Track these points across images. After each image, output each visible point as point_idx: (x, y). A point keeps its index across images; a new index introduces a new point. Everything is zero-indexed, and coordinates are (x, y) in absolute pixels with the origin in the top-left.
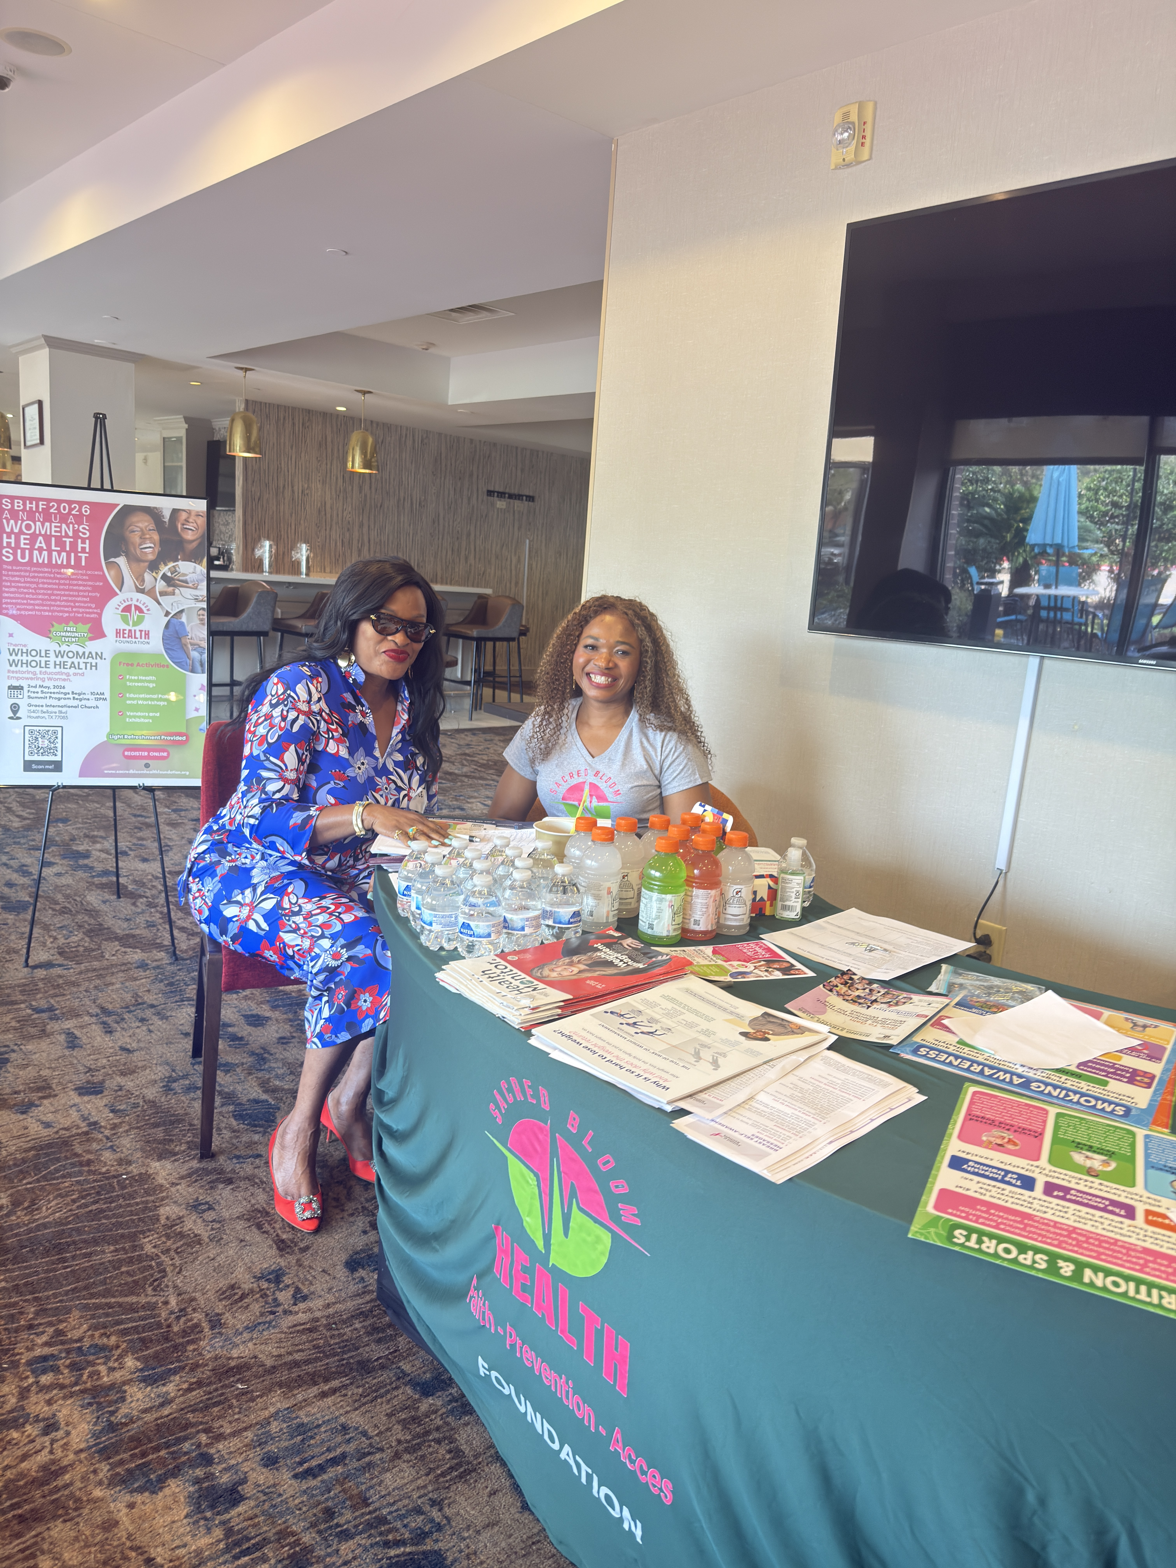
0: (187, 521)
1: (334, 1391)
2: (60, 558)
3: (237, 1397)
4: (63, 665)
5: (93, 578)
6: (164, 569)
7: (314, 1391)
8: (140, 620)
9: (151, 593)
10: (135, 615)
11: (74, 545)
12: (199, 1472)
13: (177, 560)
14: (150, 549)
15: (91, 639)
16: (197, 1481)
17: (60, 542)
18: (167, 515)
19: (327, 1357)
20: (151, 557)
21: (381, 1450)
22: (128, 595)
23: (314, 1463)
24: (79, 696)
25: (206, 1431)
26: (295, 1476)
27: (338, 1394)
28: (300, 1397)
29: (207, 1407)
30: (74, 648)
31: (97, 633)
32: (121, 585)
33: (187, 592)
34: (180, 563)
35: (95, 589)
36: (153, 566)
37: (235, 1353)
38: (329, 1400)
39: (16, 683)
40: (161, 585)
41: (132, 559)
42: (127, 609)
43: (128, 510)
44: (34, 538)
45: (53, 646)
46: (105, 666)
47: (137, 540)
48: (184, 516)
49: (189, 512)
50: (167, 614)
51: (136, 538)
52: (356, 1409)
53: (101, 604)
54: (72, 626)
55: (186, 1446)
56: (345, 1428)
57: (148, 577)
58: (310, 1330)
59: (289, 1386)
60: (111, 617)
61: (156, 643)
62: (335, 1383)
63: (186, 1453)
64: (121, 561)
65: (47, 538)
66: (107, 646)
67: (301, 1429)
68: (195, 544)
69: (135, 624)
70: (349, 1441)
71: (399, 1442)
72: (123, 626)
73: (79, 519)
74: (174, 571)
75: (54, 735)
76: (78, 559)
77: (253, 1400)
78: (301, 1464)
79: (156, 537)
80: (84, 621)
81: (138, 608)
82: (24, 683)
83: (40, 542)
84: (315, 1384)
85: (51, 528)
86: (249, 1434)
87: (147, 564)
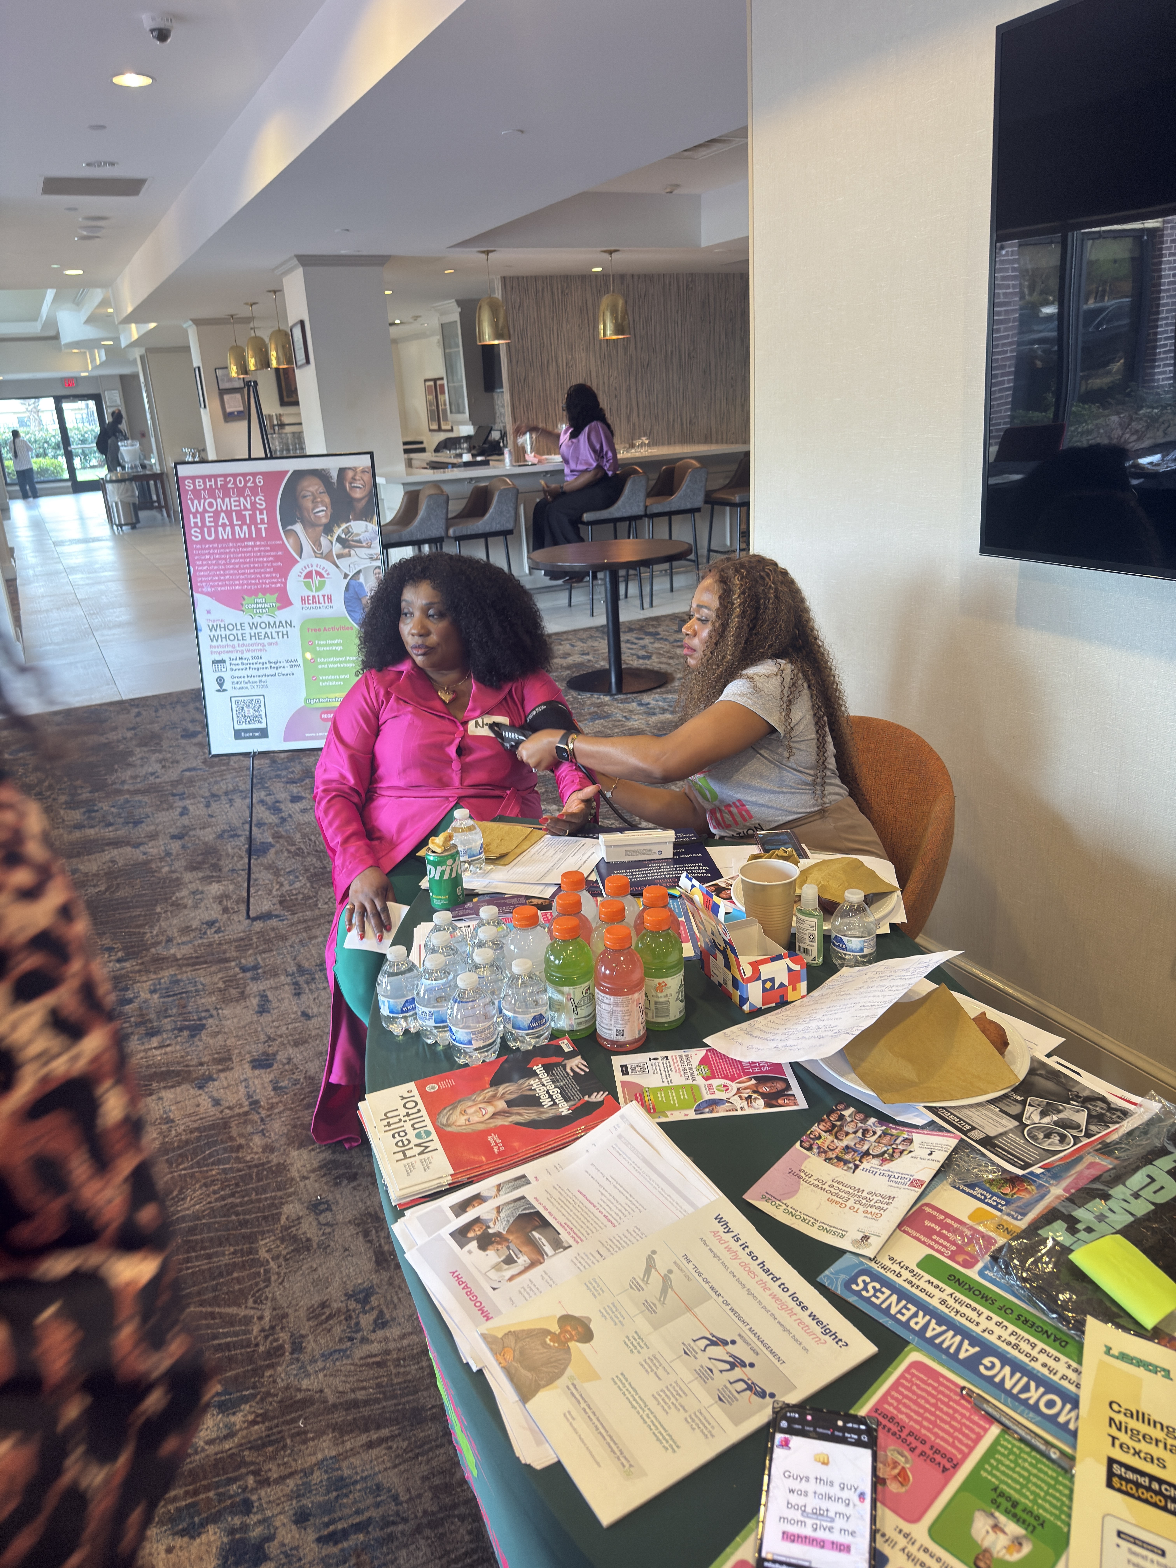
0: (354, 479)
1: (381, 1441)
2: (242, 532)
3: (293, 1436)
4: (257, 636)
5: (274, 548)
6: (338, 531)
7: (364, 1438)
8: (322, 585)
9: (328, 557)
10: (317, 580)
11: (253, 517)
12: (237, 1521)
13: (348, 521)
14: (322, 513)
15: (279, 608)
16: (232, 1531)
17: (241, 517)
19: (386, 1399)
20: (324, 521)
21: (405, 1520)
22: (308, 561)
23: (340, 1526)
24: (275, 664)
25: (256, 1473)
26: (319, 1540)
27: (384, 1445)
28: (348, 1445)
29: (264, 1445)
30: (265, 618)
31: (284, 602)
32: (300, 552)
34: (352, 523)
35: (277, 558)
36: (328, 530)
37: (305, 1384)
38: (374, 1452)
39: (218, 658)
40: (337, 548)
41: (308, 524)
42: (309, 575)
44: (217, 514)
45: (246, 619)
46: (295, 633)
47: (310, 505)
48: (350, 474)
50: (346, 576)
52: (395, 1466)
53: (284, 573)
54: (260, 598)
55: (234, 1488)
56: (379, 1487)
57: (324, 541)
58: (379, 1364)
59: (342, 1430)
60: (295, 585)
62: (385, 1432)
63: (231, 1497)
64: (298, 528)
65: (228, 513)
66: (295, 613)
67: (340, 1485)
68: (363, 503)
69: (317, 590)
70: (378, 1505)
71: (425, 1512)
72: (306, 593)
73: (254, 491)
75: (258, 703)
76: (258, 531)
77: (305, 1442)
78: (327, 1525)
79: (327, 499)
80: (272, 591)
81: (319, 574)
82: (225, 657)
83: (223, 519)
84: (367, 1430)
85: (231, 503)
86: (291, 1482)
87: (321, 528)
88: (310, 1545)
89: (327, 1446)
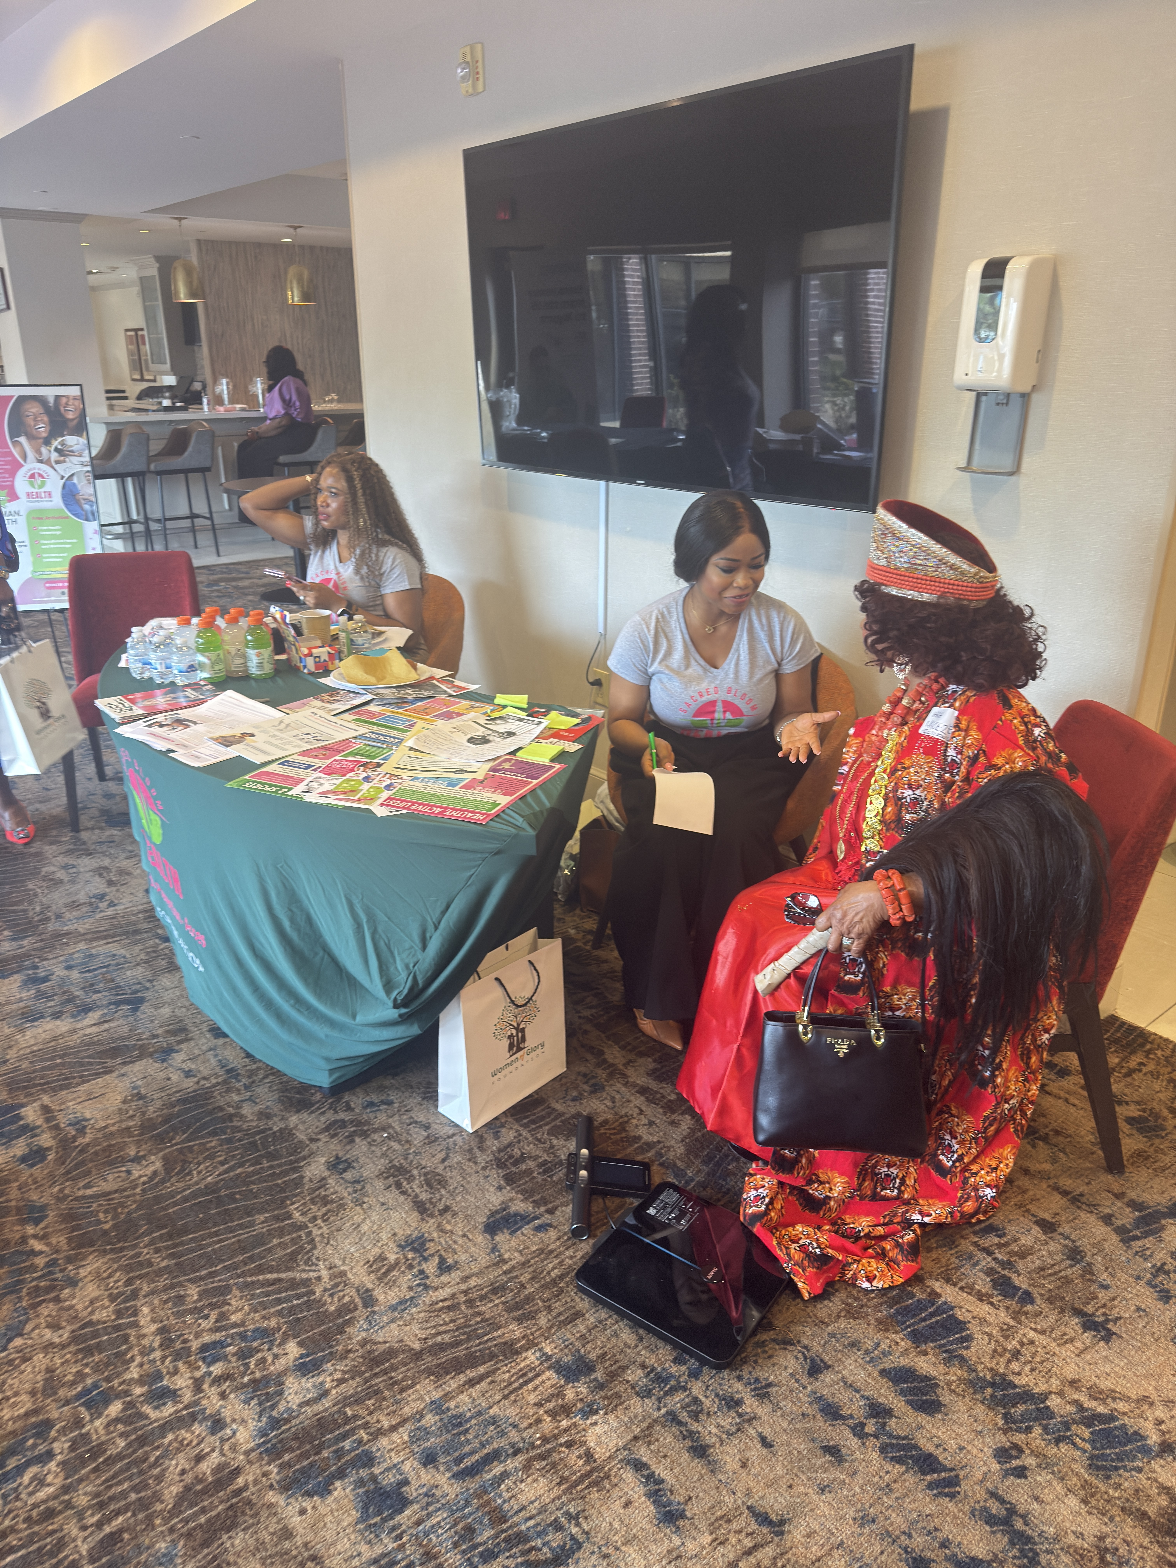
0: (67, 404)
3: (60, 945)
5: (3, 455)
6: (56, 443)
9: (48, 462)
10: (39, 480)
12: (30, 972)
14: (42, 429)
15: (10, 501)
16: (28, 975)
18: (51, 400)
20: (44, 435)
22: (31, 465)
23: (92, 968)
25: (39, 957)
26: (80, 972)
28: (94, 945)
29: (42, 949)
31: (13, 496)
32: (25, 458)
33: (75, 460)
34: (66, 437)
35: (7, 463)
36: (47, 442)
37: (65, 928)
38: (111, 945)
40: (54, 456)
41: (31, 437)
42: (32, 476)
43: (22, 399)
46: (23, 521)
48: (64, 400)
49: (67, 397)
50: (62, 477)
51: (30, 421)
52: (123, 948)
53: (13, 473)
55: (27, 963)
56: (114, 955)
57: (44, 450)
58: (113, 918)
59: (91, 940)
60: (21, 484)
61: (57, 501)
63: (25, 965)
66: (22, 505)
67: (91, 956)
68: (75, 422)
69: (40, 487)
70: (114, 960)
72: (31, 490)
74: (63, 444)
77: (67, 946)
78: (85, 968)
79: (46, 419)
81: (40, 475)
86: (61, 958)
87: (41, 441)
88: (75, 975)
89: (82, 946)
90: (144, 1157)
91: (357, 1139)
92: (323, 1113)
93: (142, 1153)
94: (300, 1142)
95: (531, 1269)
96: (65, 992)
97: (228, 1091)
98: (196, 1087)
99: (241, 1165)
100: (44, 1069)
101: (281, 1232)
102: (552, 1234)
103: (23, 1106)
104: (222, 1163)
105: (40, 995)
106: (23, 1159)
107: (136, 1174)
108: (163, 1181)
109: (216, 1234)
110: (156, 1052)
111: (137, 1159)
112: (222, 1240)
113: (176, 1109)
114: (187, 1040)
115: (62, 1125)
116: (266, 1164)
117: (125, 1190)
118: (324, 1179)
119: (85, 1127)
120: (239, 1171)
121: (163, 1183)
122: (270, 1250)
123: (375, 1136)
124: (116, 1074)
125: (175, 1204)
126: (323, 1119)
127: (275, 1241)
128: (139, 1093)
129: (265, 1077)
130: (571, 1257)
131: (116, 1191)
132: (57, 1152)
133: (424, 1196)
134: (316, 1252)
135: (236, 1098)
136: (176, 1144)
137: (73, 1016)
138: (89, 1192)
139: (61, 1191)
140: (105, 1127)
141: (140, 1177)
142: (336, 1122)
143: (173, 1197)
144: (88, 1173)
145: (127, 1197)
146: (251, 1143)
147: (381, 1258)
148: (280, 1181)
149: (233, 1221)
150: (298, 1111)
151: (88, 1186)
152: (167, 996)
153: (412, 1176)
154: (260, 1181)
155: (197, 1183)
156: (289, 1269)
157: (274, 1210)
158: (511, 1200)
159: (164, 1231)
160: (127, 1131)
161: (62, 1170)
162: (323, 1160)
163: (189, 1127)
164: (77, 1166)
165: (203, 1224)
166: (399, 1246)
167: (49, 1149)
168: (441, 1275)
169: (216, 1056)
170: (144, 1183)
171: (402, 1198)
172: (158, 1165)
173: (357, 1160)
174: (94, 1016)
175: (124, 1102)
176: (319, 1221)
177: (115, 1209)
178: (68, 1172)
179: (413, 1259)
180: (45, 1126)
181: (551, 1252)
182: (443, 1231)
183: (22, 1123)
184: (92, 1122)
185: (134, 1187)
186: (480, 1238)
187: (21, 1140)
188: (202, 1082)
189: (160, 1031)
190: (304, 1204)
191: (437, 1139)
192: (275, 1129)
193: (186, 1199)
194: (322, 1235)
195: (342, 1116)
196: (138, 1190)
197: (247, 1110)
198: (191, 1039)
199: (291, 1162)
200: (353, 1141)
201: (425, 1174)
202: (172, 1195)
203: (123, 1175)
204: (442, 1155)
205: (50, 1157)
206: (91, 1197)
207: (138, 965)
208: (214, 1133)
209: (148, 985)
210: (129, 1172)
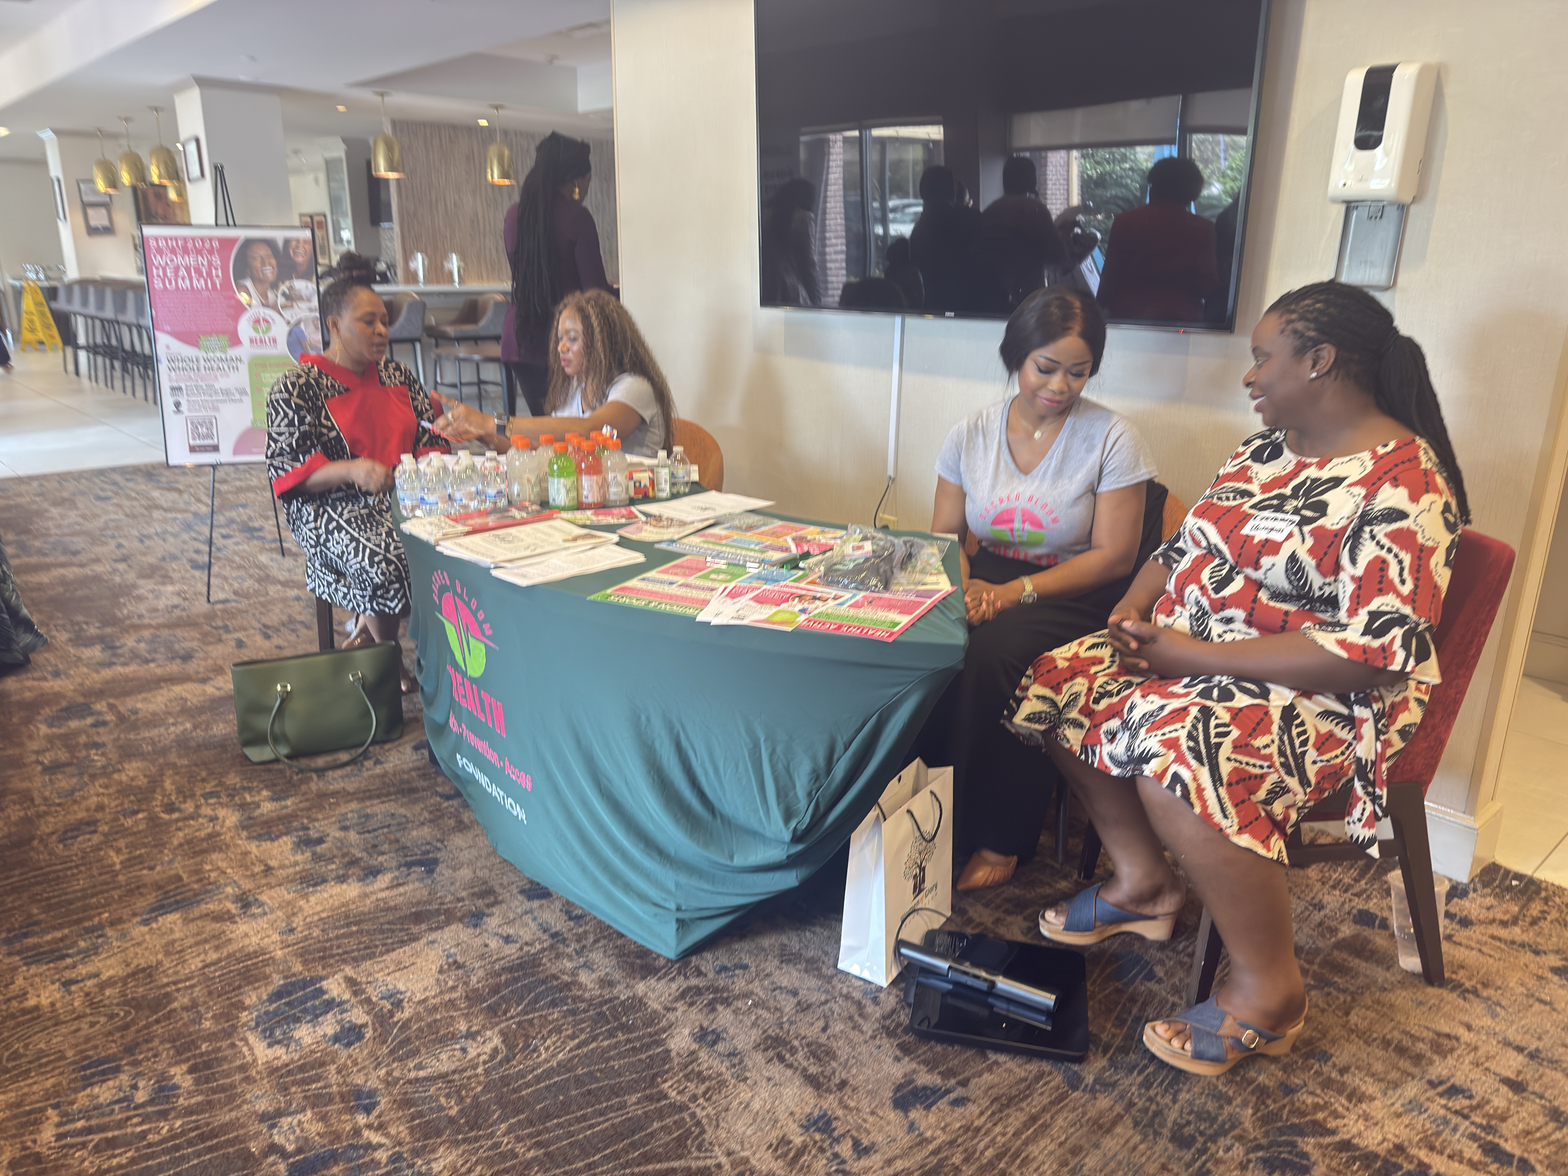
1: (390, 800)
2: (199, 284)
3: (329, 804)
4: (211, 368)
5: (227, 298)
6: (283, 288)
7: (378, 801)
9: (275, 307)
11: (209, 273)
12: (301, 833)
14: (269, 272)
15: (231, 347)
16: (299, 836)
17: (198, 271)
18: (280, 244)
19: (390, 787)
21: (413, 822)
23: (370, 828)
24: (226, 392)
25: (307, 818)
26: (358, 833)
27: (392, 802)
28: (368, 804)
29: (310, 809)
30: (218, 354)
31: (235, 341)
33: (303, 305)
35: (231, 308)
36: (274, 286)
38: (387, 804)
39: (176, 386)
44: (177, 268)
45: (201, 354)
46: (244, 368)
51: (258, 264)
52: (402, 807)
53: (236, 319)
55: (295, 824)
56: (393, 814)
57: (270, 295)
58: (382, 777)
59: (362, 800)
60: (245, 328)
62: (392, 797)
63: (294, 827)
64: (249, 283)
65: (188, 268)
66: (245, 351)
67: (366, 816)
70: (394, 819)
71: (425, 819)
72: (255, 335)
73: (211, 252)
74: (291, 288)
75: (211, 423)
76: (214, 284)
77: (339, 805)
78: (362, 829)
80: (224, 332)
82: (182, 385)
83: (183, 272)
84: (379, 798)
85: (190, 260)
86: (333, 819)
88: (353, 836)
89: (354, 805)
90: (478, 1033)
91: (720, 1008)
92: (673, 979)
93: (474, 1029)
94: (655, 1012)
95: (961, 1149)
96: (344, 855)
97: (558, 956)
98: (519, 953)
99: (594, 1038)
100: (338, 937)
101: (660, 1114)
102: (972, 1109)
103: (322, 979)
104: (573, 1037)
105: (317, 858)
106: (336, 1039)
107: (472, 1053)
108: (507, 1060)
109: (584, 1118)
110: (464, 916)
111: (471, 1035)
112: (591, 1127)
113: (503, 978)
114: (496, 903)
115: (374, 999)
116: (621, 1037)
117: (465, 1070)
118: (693, 1053)
119: (401, 1001)
120: (593, 1045)
121: (508, 1062)
122: (652, 1135)
123: (739, 1004)
124: (424, 941)
125: (528, 1085)
126: (674, 986)
127: (656, 1125)
128: (455, 962)
129: (596, 941)
130: (1004, 1134)
131: (454, 1072)
132: (375, 1030)
133: (813, 1070)
134: (706, 1136)
135: (569, 965)
136: (512, 1017)
137: (359, 880)
138: (422, 1074)
139: (389, 1074)
140: (425, 1000)
141: (479, 1055)
142: (689, 989)
143: (523, 1077)
144: (415, 1052)
145: (469, 1078)
146: (599, 1014)
147: (784, 1141)
148: (643, 1056)
149: (600, 1103)
150: (643, 978)
151: (419, 1067)
152: (465, 856)
153: (792, 1048)
154: (621, 1056)
155: (546, 1061)
156: (680, 1157)
157: (645, 1089)
158: (914, 1071)
159: (522, 1117)
160: (451, 1004)
161: (385, 1050)
162: (686, 1031)
163: (522, 999)
164: (402, 1044)
165: (565, 1108)
166: (802, 1126)
167: (365, 1025)
168: (859, 1158)
169: (535, 919)
170: (485, 1063)
171: (789, 1072)
172: (497, 1041)
173: (725, 1030)
174: (384, 880)
175: (441, 971)
176: (701, 1101)
177: (458, 1092)
178: (392, 1052)
179: (823, 1141)
180: (353, 1000)
181: (978, 1129)
182: (846, 1107)
183: (326, 997)
184: (408, 994)
185: (475, 1067)
186: (893, 1115)
187: (329, 1016)
188: (526, 949)
189: (464, 894)
190: (678, 1081)
191: (809, 1007)
192: (622, 998)
193: (538, 1079)
194: (708, 1116)
195: (694, 982)
196: (480, 1070)
197: (584, 977)
198: (501, 902)
199: (650, 1035)
200: (714, 1010)
201: (809, 1045)
202: (521, 1075)
203: (458, 1054)
204: (821, 1024)
205: (367, 1036)
206: (426, 1079)
207: (423, 824)
208: (553, 1004)
209: (439, 845)
210: (464, 1050)
